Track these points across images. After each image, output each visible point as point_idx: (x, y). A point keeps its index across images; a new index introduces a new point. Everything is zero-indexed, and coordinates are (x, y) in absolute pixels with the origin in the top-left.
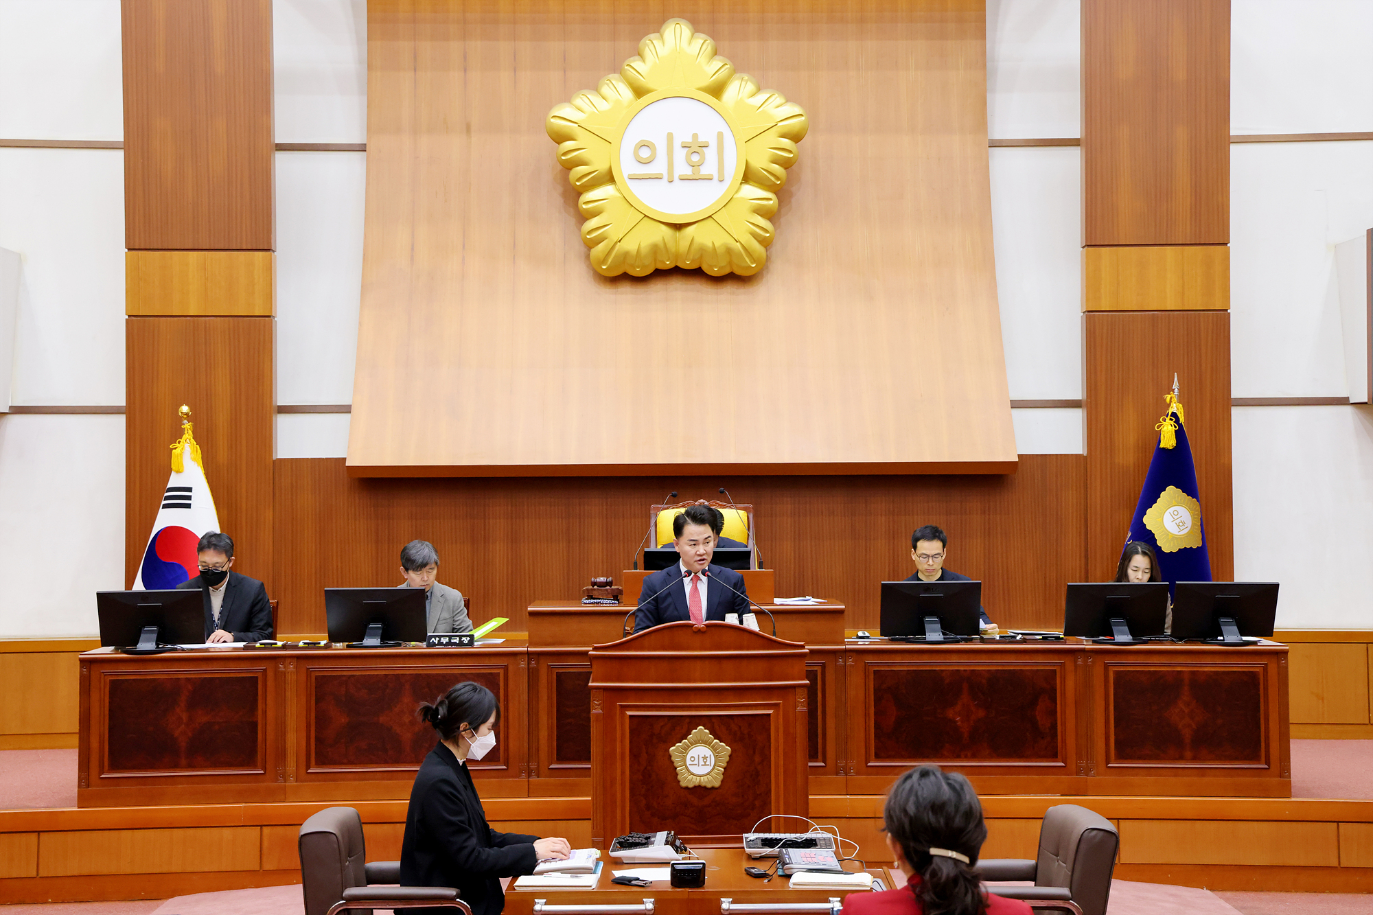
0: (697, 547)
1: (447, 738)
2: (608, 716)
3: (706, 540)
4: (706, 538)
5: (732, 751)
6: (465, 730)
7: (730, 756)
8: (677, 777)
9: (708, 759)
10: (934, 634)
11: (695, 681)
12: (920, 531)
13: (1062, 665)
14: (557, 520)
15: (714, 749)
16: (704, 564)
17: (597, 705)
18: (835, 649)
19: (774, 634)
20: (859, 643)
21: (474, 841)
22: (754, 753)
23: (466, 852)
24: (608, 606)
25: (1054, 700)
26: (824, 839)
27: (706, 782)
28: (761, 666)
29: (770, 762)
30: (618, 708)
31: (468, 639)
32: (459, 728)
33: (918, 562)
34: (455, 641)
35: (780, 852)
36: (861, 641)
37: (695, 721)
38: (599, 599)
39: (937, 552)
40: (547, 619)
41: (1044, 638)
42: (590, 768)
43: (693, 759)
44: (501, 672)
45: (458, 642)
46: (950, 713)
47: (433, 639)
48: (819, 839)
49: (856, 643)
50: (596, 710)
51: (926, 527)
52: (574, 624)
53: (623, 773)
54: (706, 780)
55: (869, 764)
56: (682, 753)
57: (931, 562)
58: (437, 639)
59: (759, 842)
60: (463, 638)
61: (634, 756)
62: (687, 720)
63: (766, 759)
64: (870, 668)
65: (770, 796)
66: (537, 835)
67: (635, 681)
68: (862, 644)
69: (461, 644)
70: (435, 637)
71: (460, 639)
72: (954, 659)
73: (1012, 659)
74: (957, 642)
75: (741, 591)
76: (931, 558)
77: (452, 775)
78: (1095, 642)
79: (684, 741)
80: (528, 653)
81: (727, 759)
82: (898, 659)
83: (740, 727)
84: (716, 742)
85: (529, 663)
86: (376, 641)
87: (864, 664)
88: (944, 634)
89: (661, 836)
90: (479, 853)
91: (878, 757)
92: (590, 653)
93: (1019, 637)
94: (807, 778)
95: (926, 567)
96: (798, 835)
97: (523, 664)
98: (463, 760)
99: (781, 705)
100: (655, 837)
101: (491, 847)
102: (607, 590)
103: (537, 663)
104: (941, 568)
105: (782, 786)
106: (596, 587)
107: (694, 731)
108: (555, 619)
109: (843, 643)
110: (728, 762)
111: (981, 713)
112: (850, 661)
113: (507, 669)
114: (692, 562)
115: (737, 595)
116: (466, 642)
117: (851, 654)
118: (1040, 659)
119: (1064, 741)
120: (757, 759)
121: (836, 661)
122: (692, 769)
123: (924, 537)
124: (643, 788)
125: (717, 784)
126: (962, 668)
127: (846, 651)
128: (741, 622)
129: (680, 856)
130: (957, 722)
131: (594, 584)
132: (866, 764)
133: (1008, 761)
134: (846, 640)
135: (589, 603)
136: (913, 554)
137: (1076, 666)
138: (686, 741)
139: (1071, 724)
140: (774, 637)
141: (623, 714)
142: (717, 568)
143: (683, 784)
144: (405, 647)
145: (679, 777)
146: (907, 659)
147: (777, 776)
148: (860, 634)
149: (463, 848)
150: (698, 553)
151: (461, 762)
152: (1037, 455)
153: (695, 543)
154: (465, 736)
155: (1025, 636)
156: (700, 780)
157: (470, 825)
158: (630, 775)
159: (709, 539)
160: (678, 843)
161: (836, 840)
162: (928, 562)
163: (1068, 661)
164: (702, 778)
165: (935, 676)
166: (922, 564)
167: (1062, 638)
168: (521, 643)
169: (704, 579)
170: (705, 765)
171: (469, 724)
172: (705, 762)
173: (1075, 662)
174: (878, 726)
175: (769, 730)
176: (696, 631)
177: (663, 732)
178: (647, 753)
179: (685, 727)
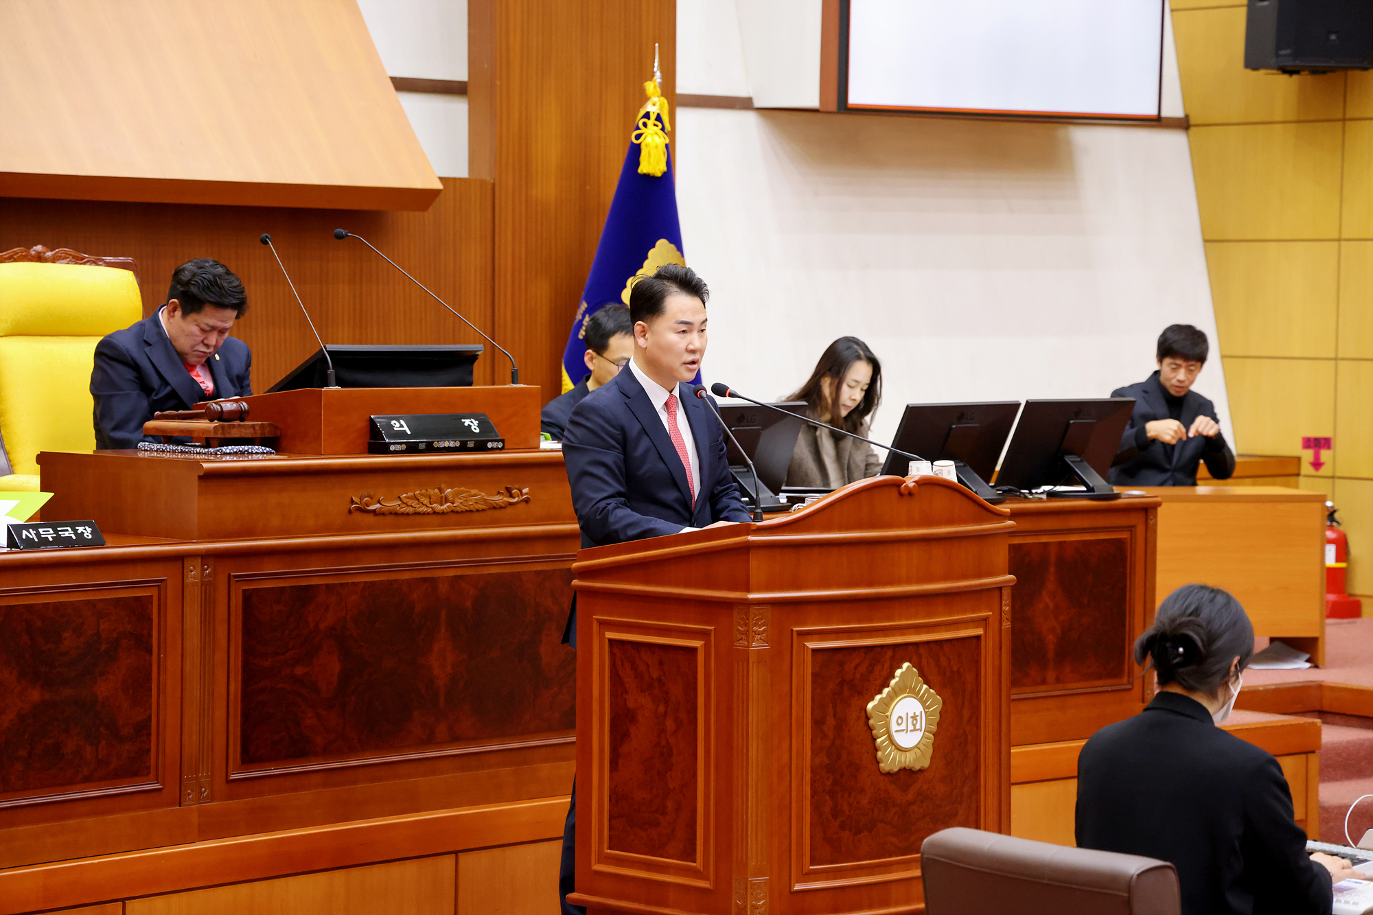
2: (778, 653)
5: (943, 704)
7: (941, 713)
8: (876, 757)
9: (918, 718)
15: (923, 701)
22: (963, 704)
27: (913, 762)
29: (978, 718)
30: (797, 638)
31: (90, 528)
34: (66, 534)
37: (899, 653)
43: (898, 721)
44: (154, 594)
45: (74, 537)
50: (758, 644)
54: (914, 757)
56: (883, 711)
60: (81, 529)
61: (818, 723)
62: (890, 653)
63: (975, 712)
69: (78, 542)
71: (76, 530)
79: (886, 690)
81: (938, 717)
83: (949, 661)
84: (926, 690)
99: (989, 620)
107: (898, 671)
110: (938, 724)
113: (165, 591)
116: (86, 535)
120: (966, 713)
122: (897, 739)
124: (828, 779)
125: (926, 763)
138: (889, 689)
141: (802, 648)
143: (884, 766)
145: (879, 757)
156: (906, 758)
158: (810, 759)
164: (909, 754)
170: (915, 730)
172: (914, 726)
175: (978, 662)
177: (858, 676)
178: (835, 716)
179: (887, 665)
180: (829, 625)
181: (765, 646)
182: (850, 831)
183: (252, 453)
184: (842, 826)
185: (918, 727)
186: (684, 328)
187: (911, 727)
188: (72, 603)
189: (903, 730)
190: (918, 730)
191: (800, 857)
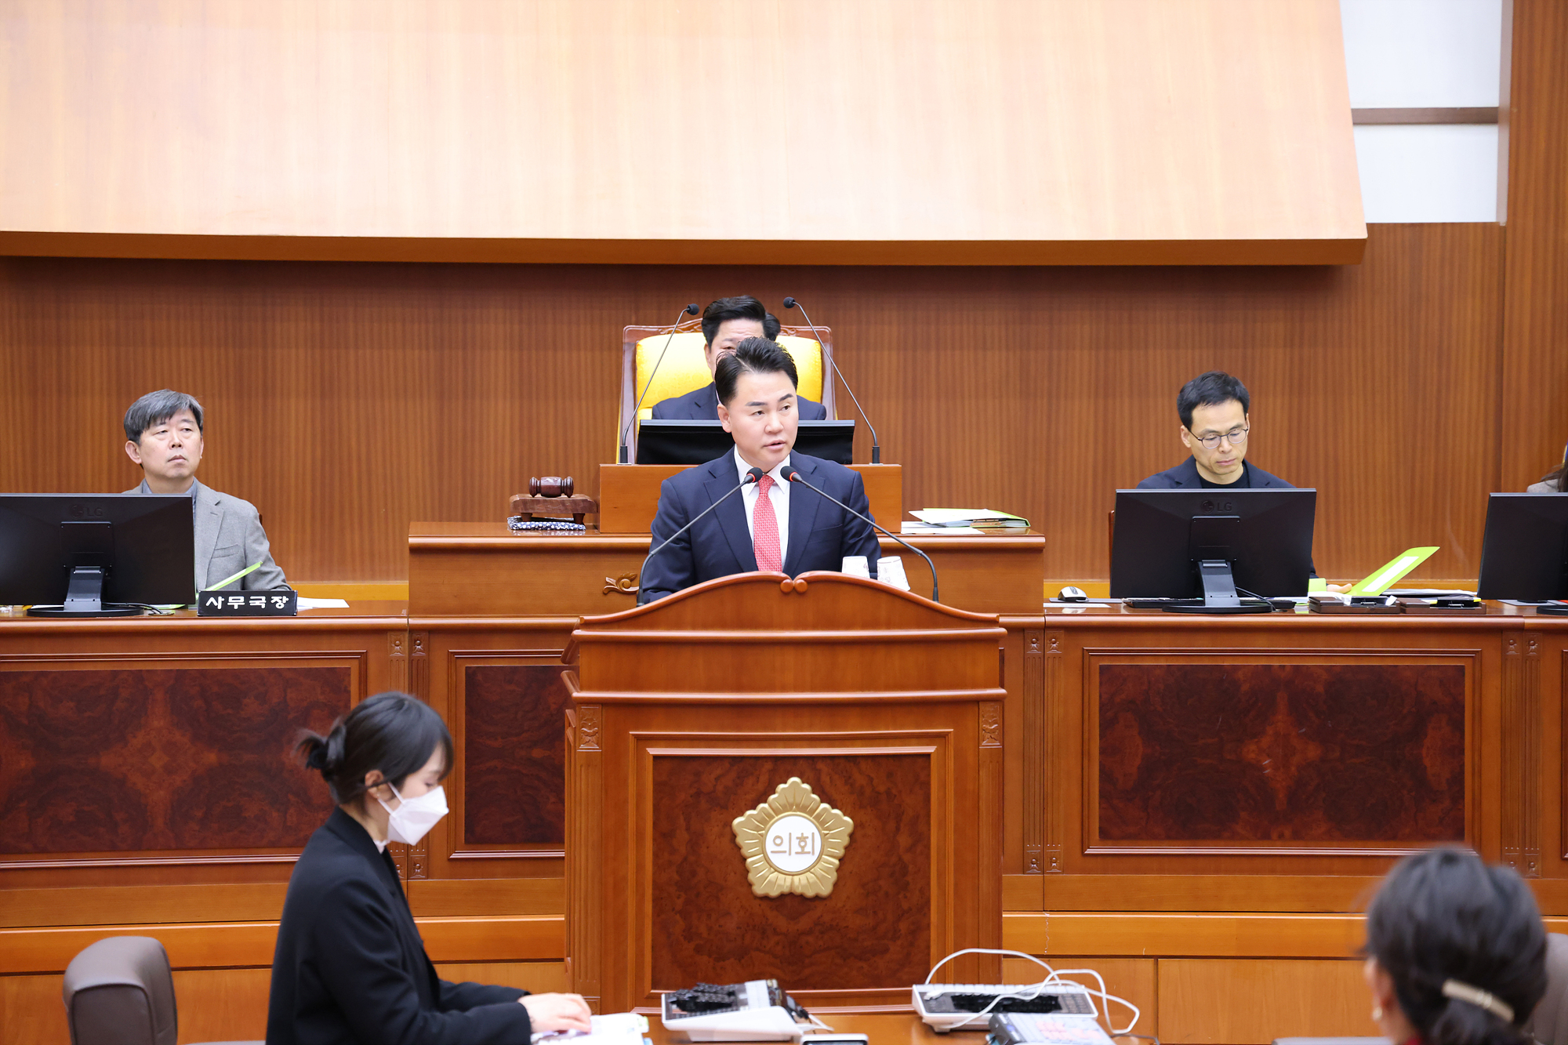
0: (765, 417)
1: (346, 800)
2: (611, 761)
3: (783, 404)
4: (783, 399)
5: (856, 826)
6: (376, 784)
7: (851, 836)
8: (746, 877)
9: (809, 841)
10: (1220, 593)
11: (784, 689)
12: (1194, 386)
13: (1477, 657)
14: (417, 352)
15: (820, 822)
16: (780, 450)
17: (588, 735)
18: (1024, 623)
19: (935, 598)
20: (1065, 611)
21: (414, 998)
22: (898, 829)
23: (401, 1020)
24: (566, 535)
25: (1458, 726)
26: (1073, 996)
27: (804, 886)
28: (914, 659)
29: (928, 847)
30: (632, 744)
31: (285, 599)
32: (363, 781)
33: (1200, 449)
34: (257, 603)
35: (994, 1020)
36: (1068, 608)
37: (783, 768)
38: (548, 520)
39: (1233, 424)
40: (445, 561)
41: (1441, 604)
42: (563, 858)
43: (778, 841)
44: (354, 666)
45: (263, 606)
46: (1250, 752)
47: (212, 600)
48: (1063, 996)
49: (1058, 612)
50: (588, 746)
51: (1203, 379)
52: (501, 573)
53: (640, 867)
54: (804, 881)
55: (1089, 851)
56: (758, 829)
57: (1226, 445)
58: (221, 599)
59: (950, 1003)
60: (275, 599)
61: (663, 836)
62: (768, 766)
63: (921, 840)
64: (1093, 660)
65: (927, 915)
66: (524, 988)
67: (666, 689)
68: (1071, 613)
69: (270, 611)
70: (215, 594)
71: (268, 600)
72: (1261, 643)
73: (1376, 645)
74: (1265, 610)
75: (859, 506)
76: (1224, 439)
77: (369, 874)
78: (1543, 612)
79: (762, 805)
80: (413, 631)
81: (846, 841)
82: (1148, 644)
83: (871, 780)
84: (825, 809)
85: (411, 650)
86: (91, 603)
87: (1080, 653)
88: (1240, 594)
89: (757, 991)
90: (426, 1020)
91: (1106, 836)
92: (576, 632)
93: (1390, 602)
94: (999, 880)
95: (1217, 456)
96: (1021, 988)
97: (399, 650)
98: (384, 843)
99: (951, 737)
100: (744, 991)
101: (444, 1008)
102: (563, 502)
103: (428, 649)
104: (1244, 463)
105: (952, 892)
106: (539, 496)
107: (782, 786)
108: (465, 561)
109: (1038, 611)
110: (846, 848)
111: (1313, 752)
112: (1054, 648)
113: (366, 663)
114: (757, 448)
115: (849, 516)
116: (280, 605)
117: (1056, 633)
118: (1433, 645)
119: (1477, 804)
120: (904, 840)
121: (1025, 647)
122: (778, 861)
123: (1205, 399)
124: (678, 898)
125: (825, 890)
126: (1275, 663)
127: (1046, 627)
128: (873, 570)
129: (804, 1026)
130: (1263, 768)
131: (536, 490)
132: (1083, 851)
133: (1364, 847)
134: (1046, 605)
135: (527, 529)
136: (1185, 435)
137: (1504, 658)
138: (765, 805)
139: (1491, 773)
140: (935, 603)
141: (640, 754)
142: (808, 460)
143: (759, 889)
144: (152, 617)
145: (751, 877)
146: (1165, 644)
147: (941, 875)
148: (1067, 593)
149: (393, 1013)
150: (769, 429)
151: (380, 845)
152: (1403, 225)
153: (761, 409)
154: (378, 795)
155: (1403, 600)
156: (792, 882)
157: (405, 968)
158: (654, 874)
159: (789, 399)
160: (791, 1002)
161: (1097, 1001)
162: (1220, 446)
163: (1489, 650)
164: (796, 878)
165: (1222, 679)
166: (1207, 454)
167: (1477, 604)
168: (392, 608)
169: (784, 485)
170: (803, 852)
171: (384, 772)
172: (803, 848)
173: (1504, 650)
174: (1106, 776)
175: (927, 785)
176: (786, 590)
177: (720, 788)
178: (688, 829)
179: (764, 778)
180: (680, 731)
181: (595, 748)
182: (710, 956)
183: (556, 529)
184: (698, 950)
185: (808, 848)
186: (758, 409)
187: (796, 848)
188: (255, 671)
189: (785, 852)
190: (809, 853)
191: (639, 978)
